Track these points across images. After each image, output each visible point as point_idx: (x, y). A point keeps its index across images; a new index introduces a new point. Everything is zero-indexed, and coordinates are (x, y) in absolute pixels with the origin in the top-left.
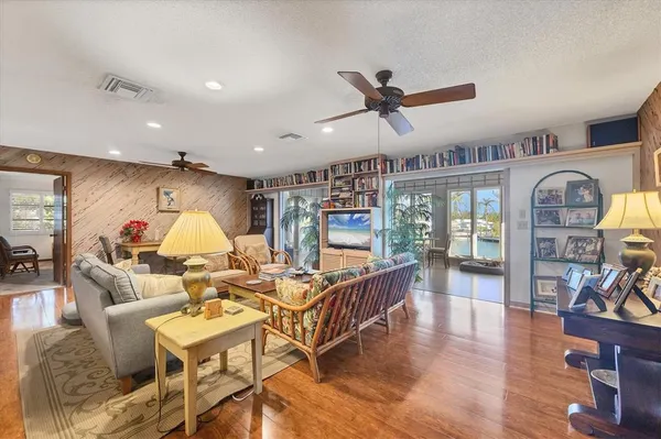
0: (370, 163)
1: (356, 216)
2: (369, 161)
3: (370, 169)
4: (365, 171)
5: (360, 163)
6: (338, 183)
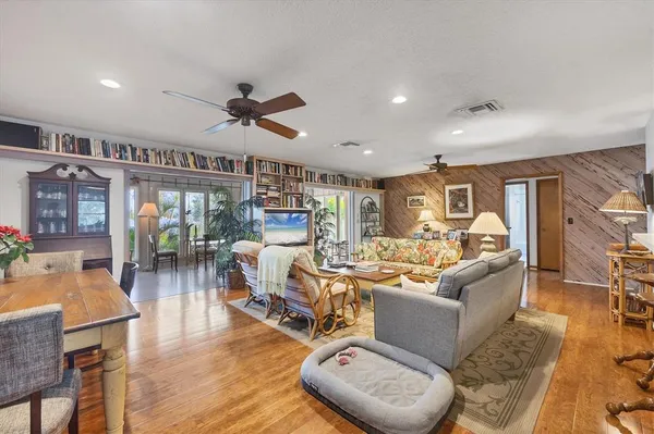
0: (296, 169)
1: (294, 215)
2: (296, 167)
3: (296, 174)
4: (292, 175)
5: (287, 166)
6: (264, 180)
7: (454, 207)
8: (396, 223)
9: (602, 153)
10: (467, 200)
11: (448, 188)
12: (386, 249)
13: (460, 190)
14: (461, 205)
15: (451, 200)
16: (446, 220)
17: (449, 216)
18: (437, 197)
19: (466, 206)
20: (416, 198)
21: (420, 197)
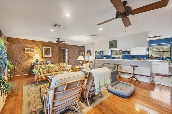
7: (46, 53)
8: (17, 59)
9: (74, 46)
10: (50, 52)
11: (43, 47)
12: (44, 69)
13: (48, 48)
14: (48, 53)
15: (45, 52)
16: (43, 57)
17: (44, 56)
18: (39, 50)
19: (49, 53)
20: (29, 49)
21: (32, 49)
